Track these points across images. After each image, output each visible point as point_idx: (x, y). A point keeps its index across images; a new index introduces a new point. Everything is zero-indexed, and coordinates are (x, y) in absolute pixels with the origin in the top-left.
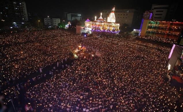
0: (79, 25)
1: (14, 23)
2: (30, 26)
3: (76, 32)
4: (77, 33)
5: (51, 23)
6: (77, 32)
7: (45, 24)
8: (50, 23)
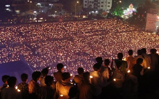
0: (153, 13)
1: (39, 4)
2: (61, 11)
3: (145, 27)
4: (146, 29)
5: (95, 4)
6: (148, 26)
7: (84, 7)
8: (93, 5)
